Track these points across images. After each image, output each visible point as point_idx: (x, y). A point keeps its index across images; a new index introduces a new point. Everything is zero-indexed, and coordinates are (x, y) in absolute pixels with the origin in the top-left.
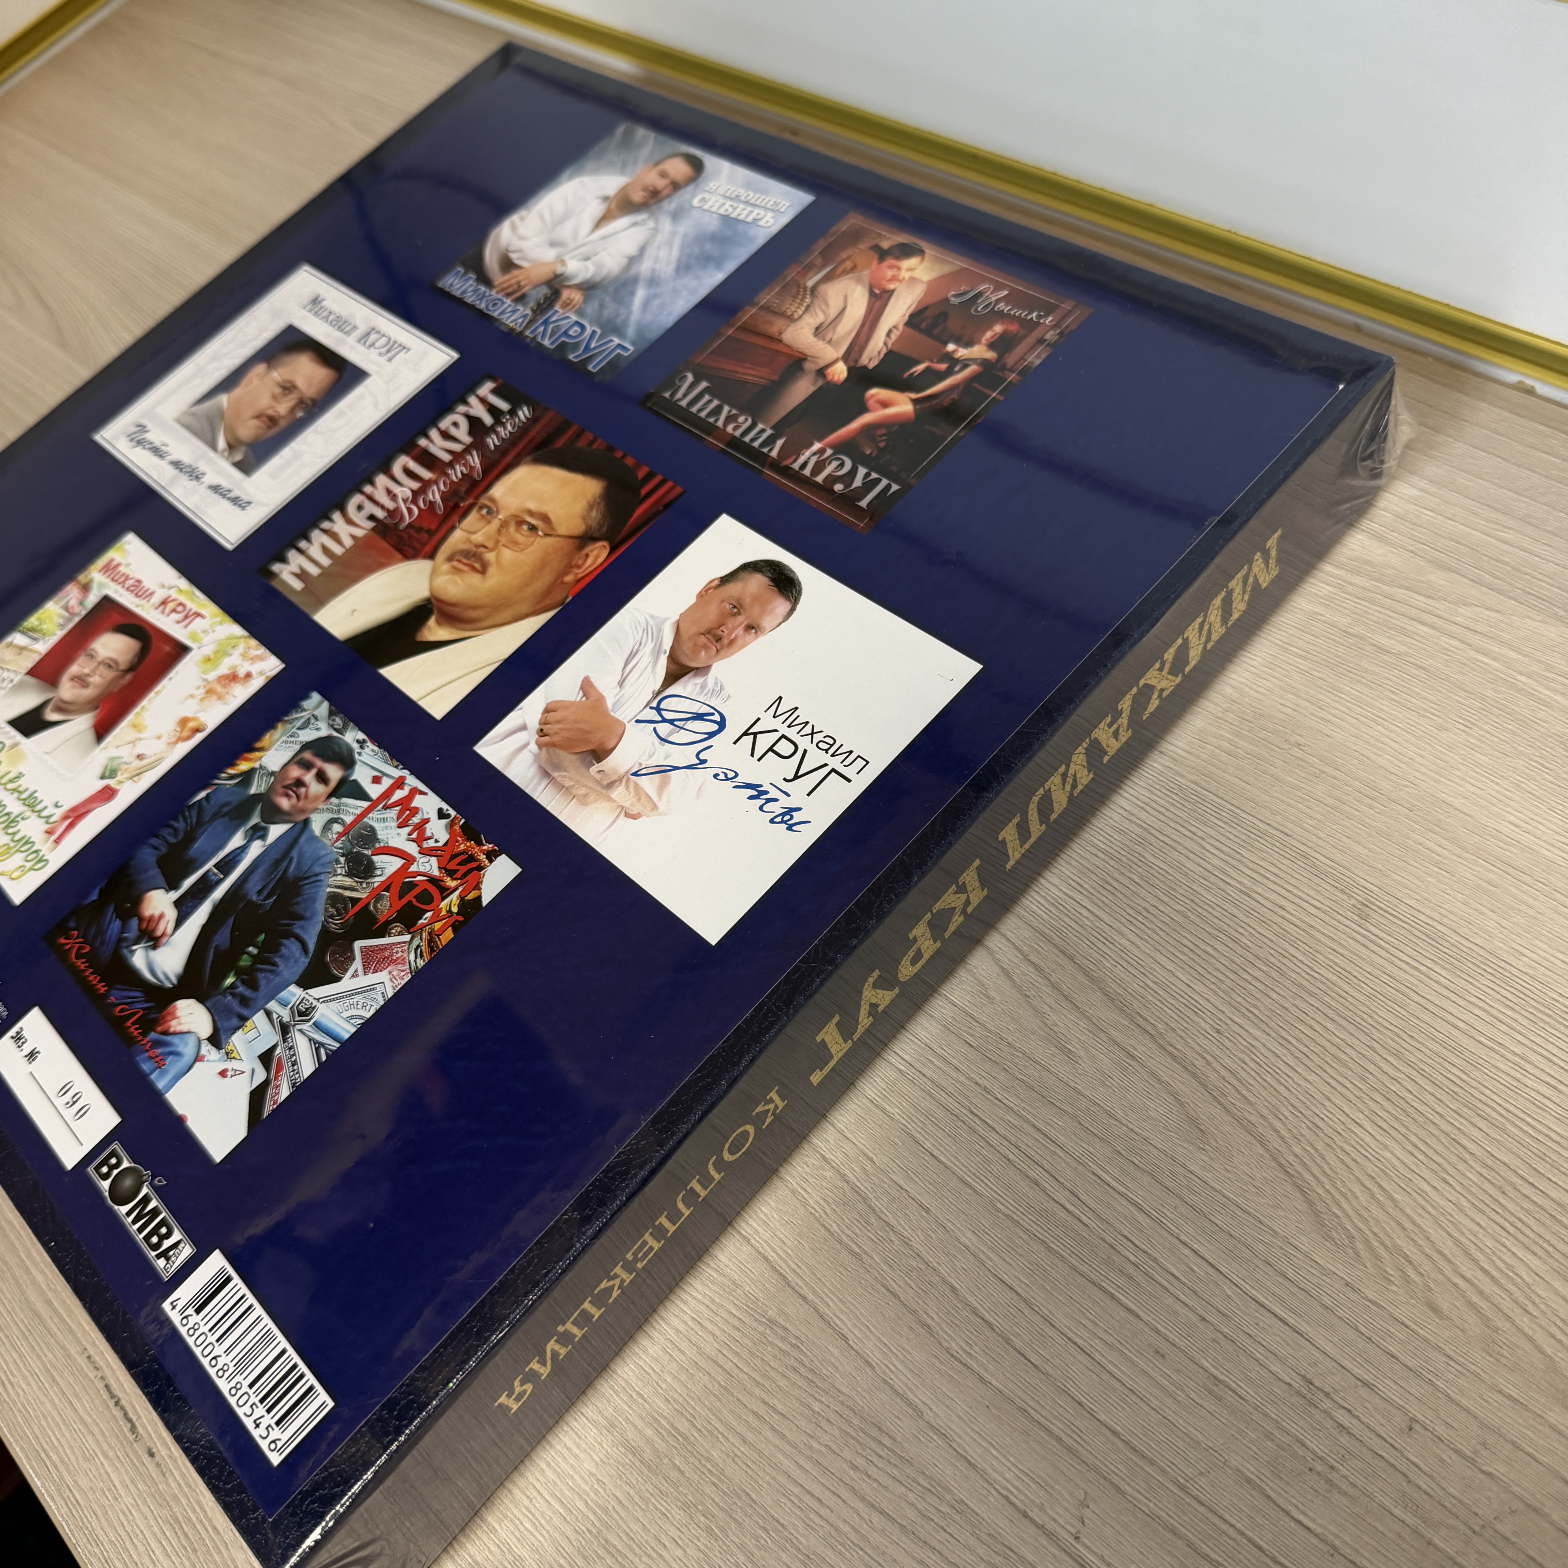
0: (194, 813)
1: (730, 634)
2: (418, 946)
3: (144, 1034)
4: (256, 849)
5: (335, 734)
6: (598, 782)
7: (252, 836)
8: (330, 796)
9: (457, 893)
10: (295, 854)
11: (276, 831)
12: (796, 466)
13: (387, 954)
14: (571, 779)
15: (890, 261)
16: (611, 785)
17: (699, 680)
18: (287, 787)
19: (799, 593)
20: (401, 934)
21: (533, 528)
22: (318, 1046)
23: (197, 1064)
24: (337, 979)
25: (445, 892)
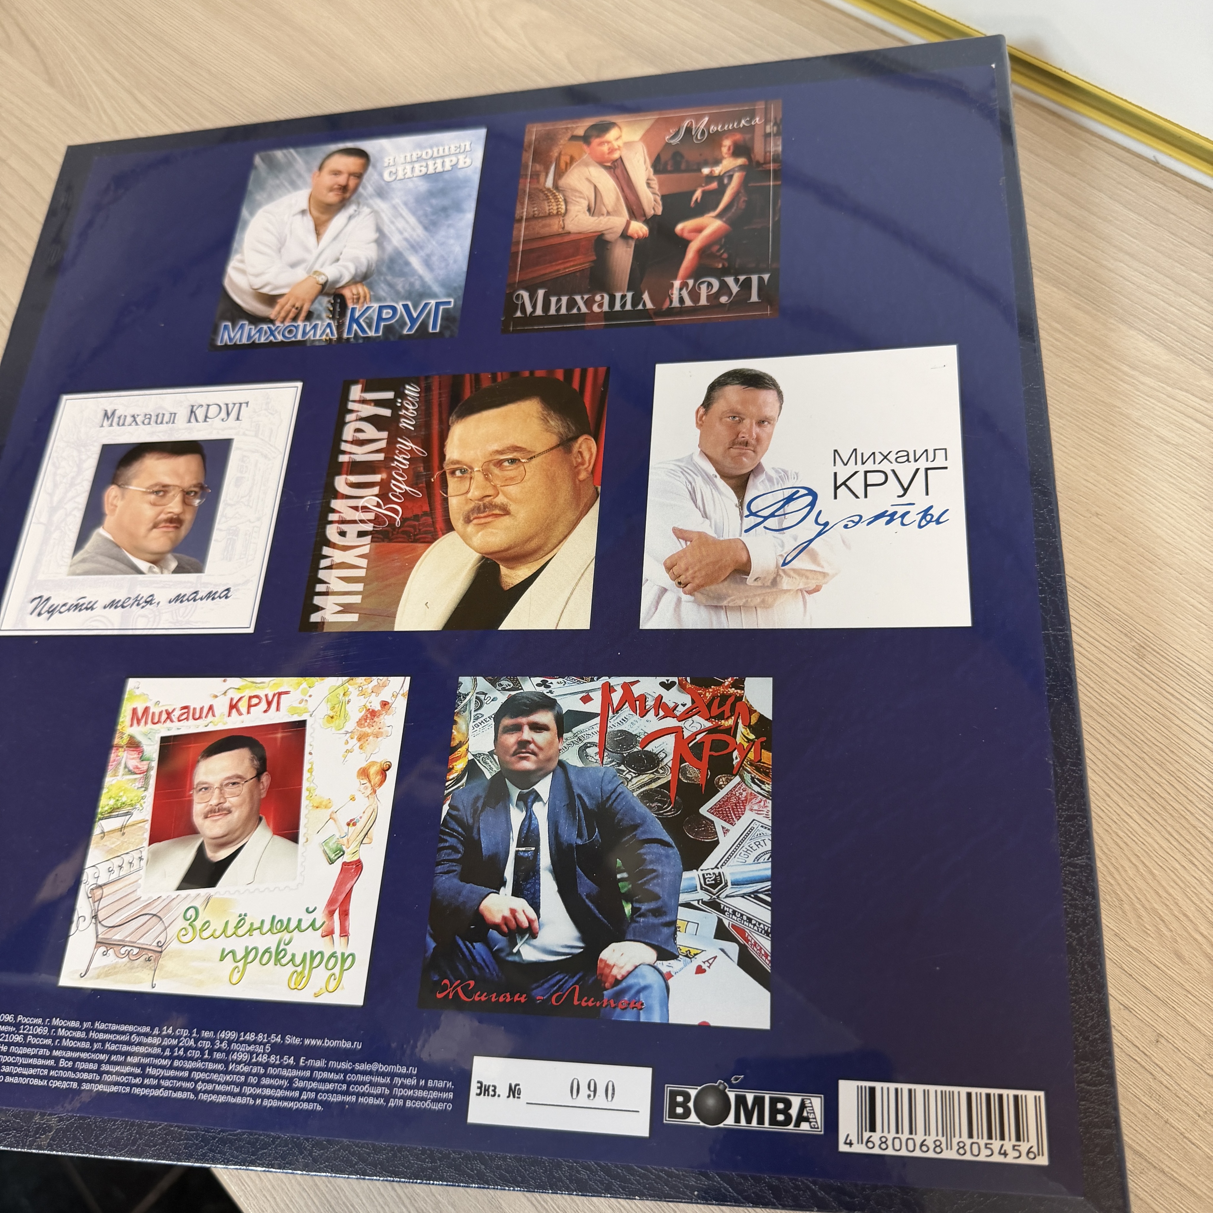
0: (453, 825)
1: (751, 435)
2: (753, 779)
3: (600, 997)
4: (541, 811)
5: (513, 693)
6: (763, 587)
7: (526, 805)
8: (560, 735)
9: (740, 725)
10: (577, 790)
11: (543, 787)
12: (676, 303)
13: (733, 800)
14: (741, 598)
15: (595, 141)
16: (774, 582)
17: (762, 477)
18: (515, 754)
19: (771, 379)
20: (728, 781)
21: (513, 461)
22: (755, 896)
23: (670, 982)
24: (717, 843)
25: (732, 731)
